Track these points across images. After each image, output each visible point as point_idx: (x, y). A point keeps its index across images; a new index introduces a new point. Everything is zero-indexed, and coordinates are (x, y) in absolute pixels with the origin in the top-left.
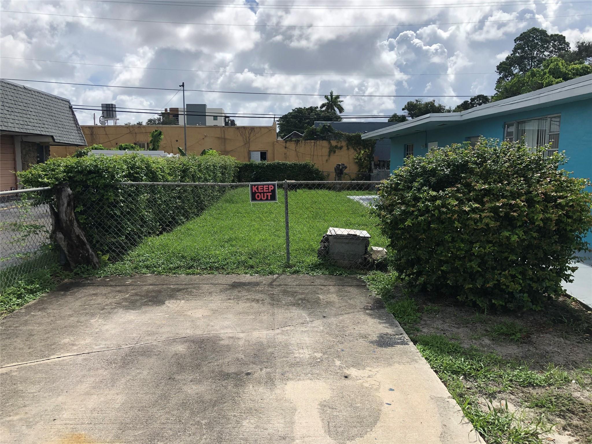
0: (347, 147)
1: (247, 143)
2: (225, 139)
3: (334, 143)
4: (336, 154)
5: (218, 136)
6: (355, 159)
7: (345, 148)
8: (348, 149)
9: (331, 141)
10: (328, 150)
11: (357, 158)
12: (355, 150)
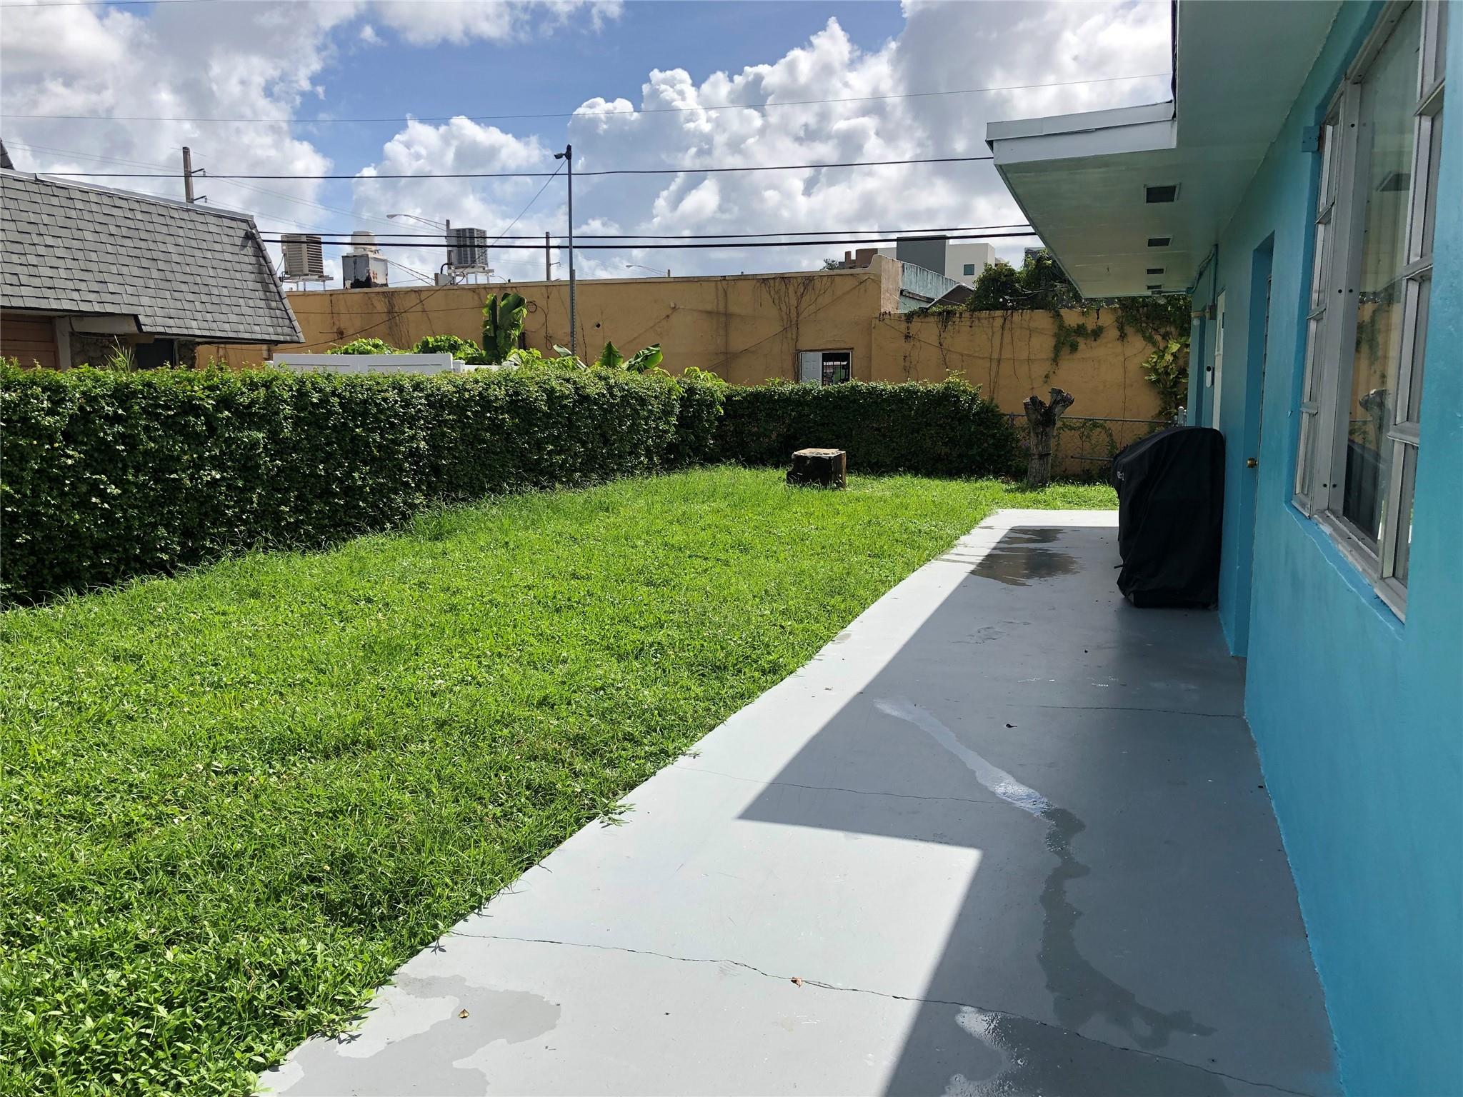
0: (1121, 329)
1: (792, 325)
2: (727, 315)
3: (1071, 318)
4: (1078, 355)
5: (709, 307)
6: (1148, 371)
7: (1111, 334)
8: (1123, 336)
9: (1064, 312)
10: (1050, 342)
11: (1154, 369)
12: (1150, 340)
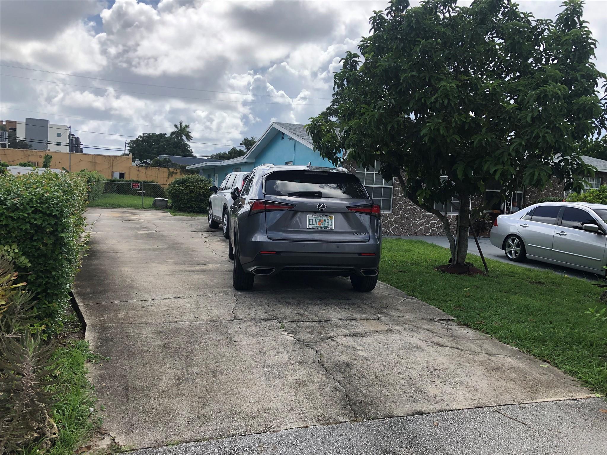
0: (180, 172)
1: (111, 166)
2: (95, 163)
3: (171, 170)
4: (173, 177)
5: (90, 160)
7: (179, 174)
8: (181, 174)
10: (168, 174)
